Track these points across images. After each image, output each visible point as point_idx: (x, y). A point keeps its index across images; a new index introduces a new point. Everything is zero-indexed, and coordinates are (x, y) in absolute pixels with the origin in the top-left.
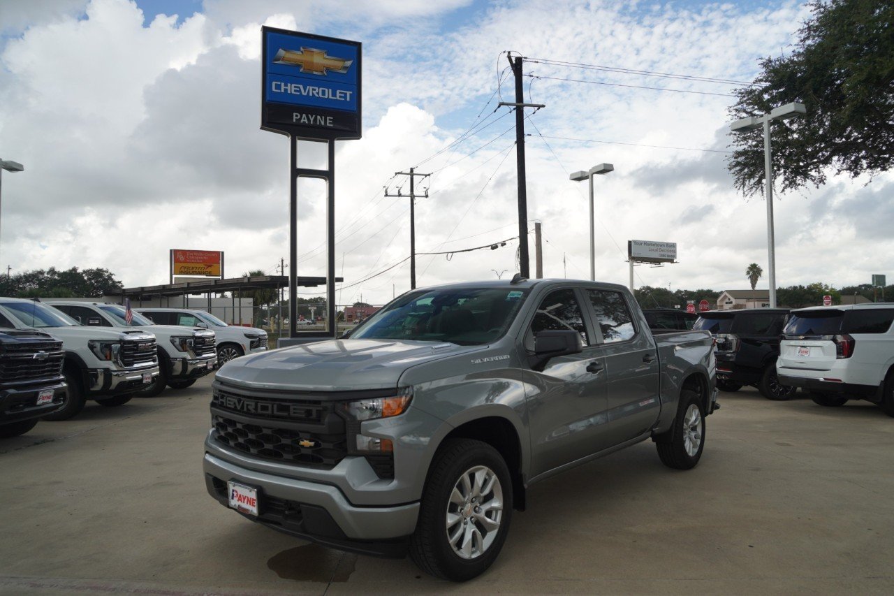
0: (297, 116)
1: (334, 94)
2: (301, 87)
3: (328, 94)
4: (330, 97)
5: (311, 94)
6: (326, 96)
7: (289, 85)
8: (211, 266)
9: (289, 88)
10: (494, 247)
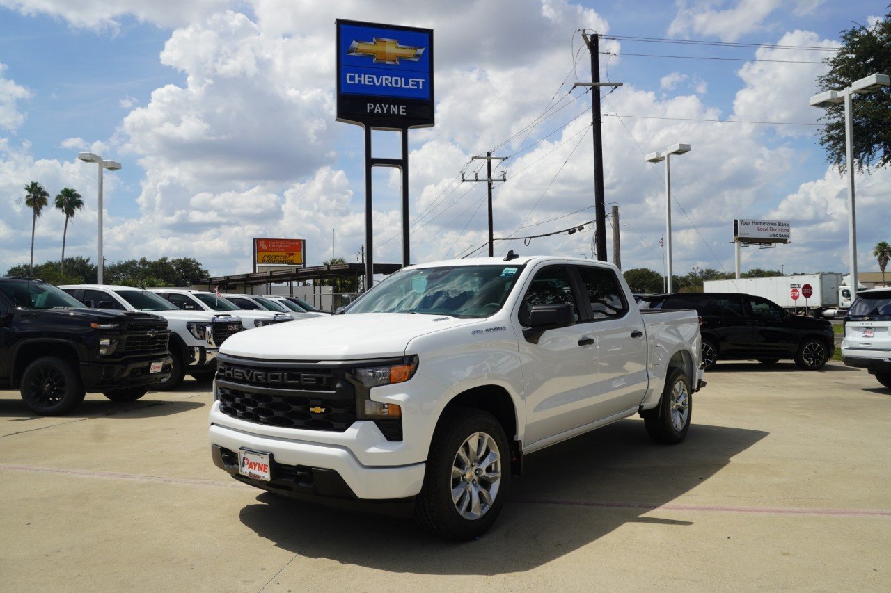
5: (384, 84)
6: (399, 86)
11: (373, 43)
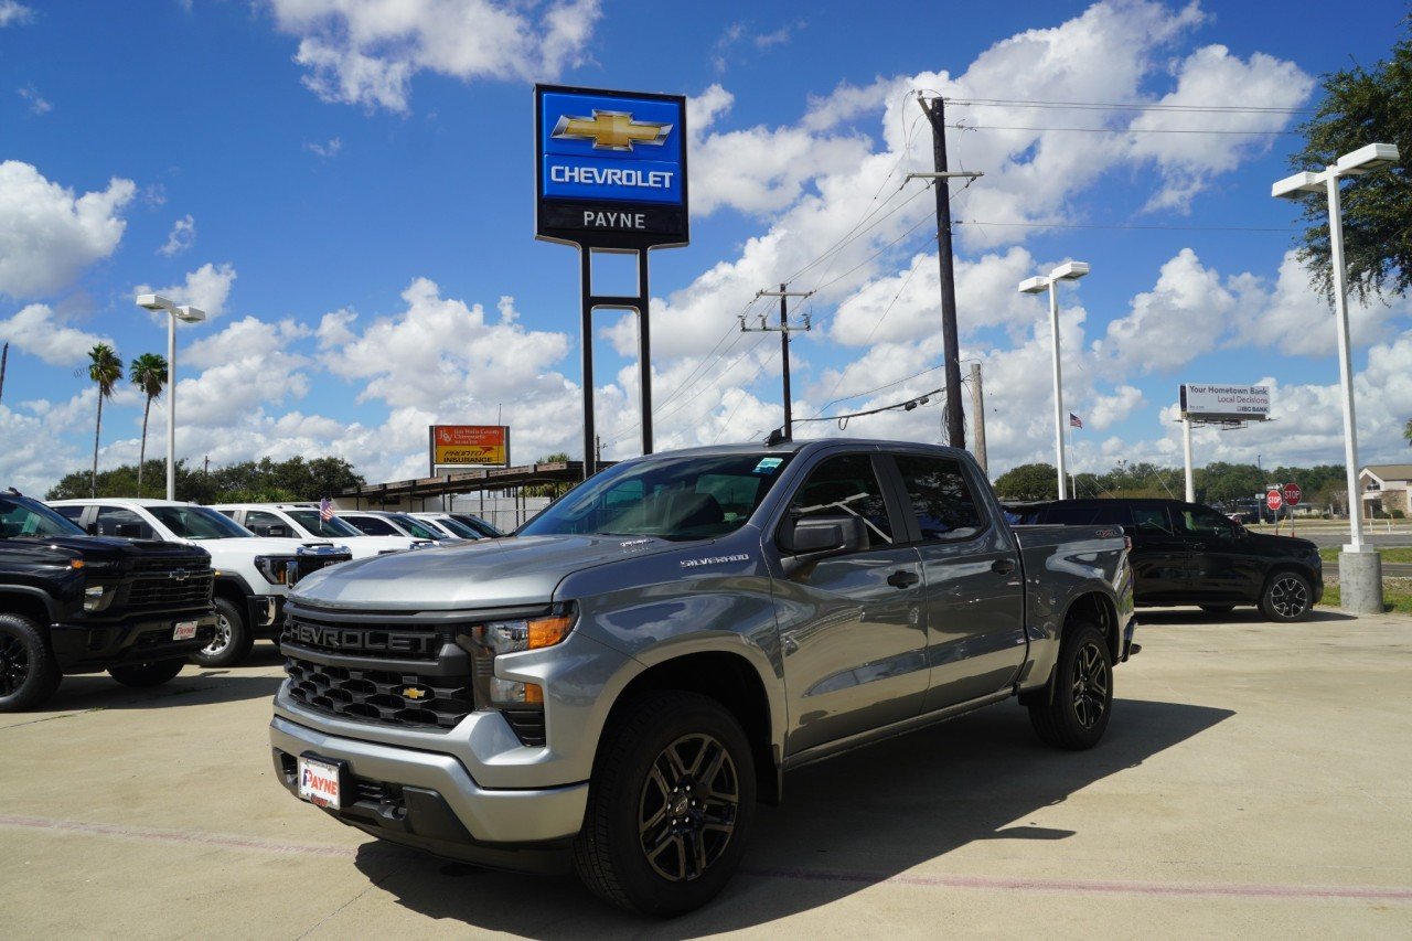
0: (589, 216)
1: (645, 179)
2: (595, 170)
3: (637, 178)
4: (640, 184)
5: (610, 182)
6: (633, 183)
7: (576, 169)
8: (489, 449)
9: (576, 174)
10: (910, 406)
11: (592, 119)
